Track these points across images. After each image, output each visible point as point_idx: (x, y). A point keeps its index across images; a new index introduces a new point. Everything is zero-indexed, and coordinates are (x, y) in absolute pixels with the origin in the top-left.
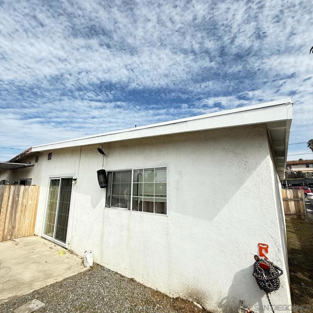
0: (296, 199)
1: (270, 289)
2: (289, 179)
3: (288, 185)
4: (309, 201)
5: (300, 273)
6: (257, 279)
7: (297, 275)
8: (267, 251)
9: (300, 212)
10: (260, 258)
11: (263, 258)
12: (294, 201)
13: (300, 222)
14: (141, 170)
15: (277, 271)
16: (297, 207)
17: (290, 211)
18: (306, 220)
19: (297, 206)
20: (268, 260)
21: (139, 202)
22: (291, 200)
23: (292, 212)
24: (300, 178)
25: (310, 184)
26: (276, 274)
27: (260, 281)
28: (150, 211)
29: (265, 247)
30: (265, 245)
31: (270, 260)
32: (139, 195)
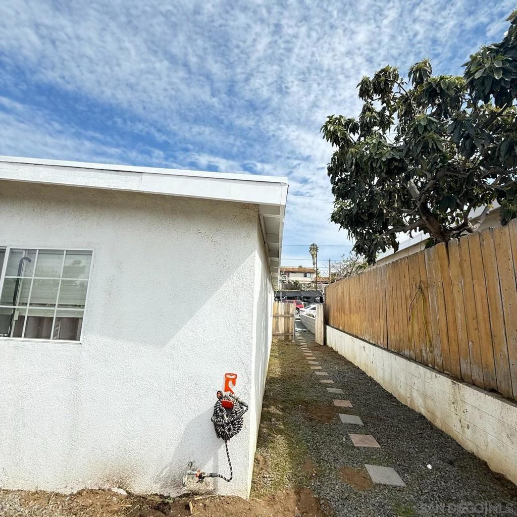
0: (287, 315)
1: (229, 434)
2: (285, 291)
3: (283, 297)
4: (300, 318)
5: (273, 407)
6: (216, 425)
7: (270, 410)
8: (234, 383)
9: (288, 332)
10: (224, 394)
11: (228, 393)
12: (285, 317)
13: (287, 344)
14: (31, 252)
15: (241, 408)
16: (286, 326)
17: (278, 331)
18: (293, 341)
19: (286, 324)
20: (233, 396)
21: (16, 318)
22: (282, 316)
23: (280, 332)
24: (296, 289)
25: (304, 297)
26: (240, 413)
27: (219, 425)
28: (43, 336)
29: (233, 377)
30: (233, 374)
31: (236, 395)
32: (17, 304)
